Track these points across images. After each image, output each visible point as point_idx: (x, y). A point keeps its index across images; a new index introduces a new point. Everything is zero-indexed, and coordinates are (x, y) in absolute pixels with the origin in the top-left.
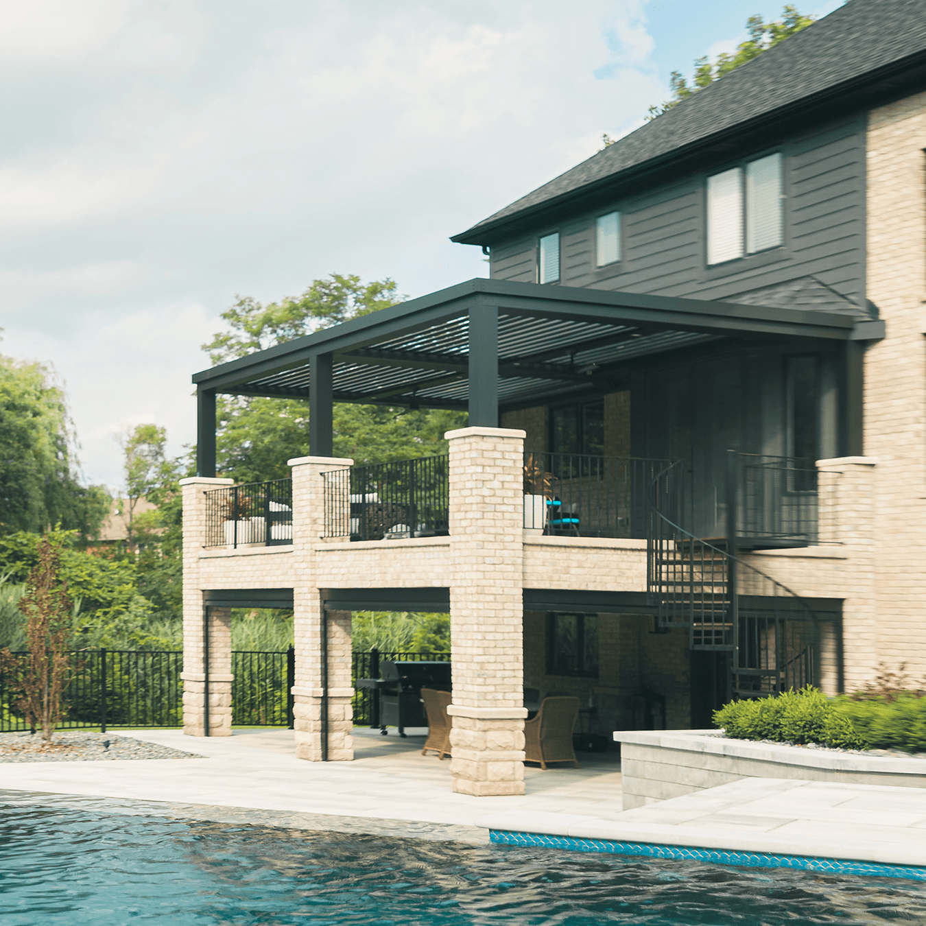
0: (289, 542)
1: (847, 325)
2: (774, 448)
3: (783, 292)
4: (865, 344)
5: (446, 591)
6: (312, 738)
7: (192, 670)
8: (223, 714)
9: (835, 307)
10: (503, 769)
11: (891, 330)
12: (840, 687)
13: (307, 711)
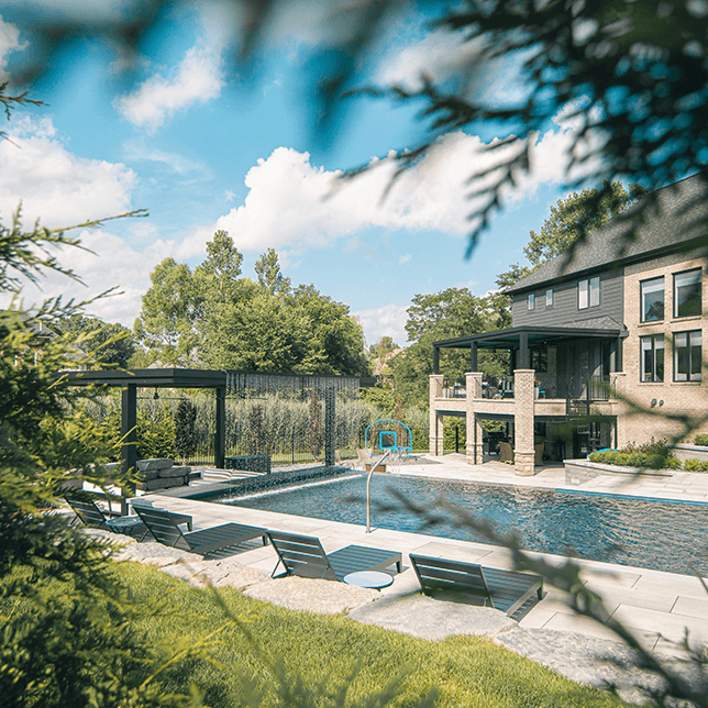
0: (464, 396)
1: (618, 332)
2: (597, 372)
3: (600, 320)
4: (623, 338)
5: (513, 416)
6: (472, 458)
7: (432, 434)
8: (441, 450)
9: (616, 327)
10: (528, 468)
11: (630, 334)
12: (616, 447)
13: (470, 449)
